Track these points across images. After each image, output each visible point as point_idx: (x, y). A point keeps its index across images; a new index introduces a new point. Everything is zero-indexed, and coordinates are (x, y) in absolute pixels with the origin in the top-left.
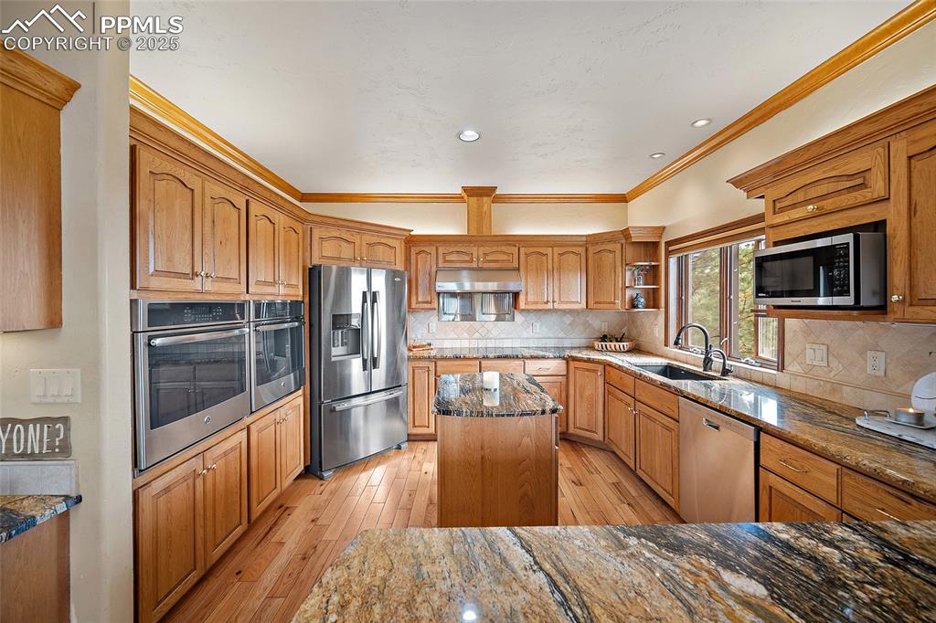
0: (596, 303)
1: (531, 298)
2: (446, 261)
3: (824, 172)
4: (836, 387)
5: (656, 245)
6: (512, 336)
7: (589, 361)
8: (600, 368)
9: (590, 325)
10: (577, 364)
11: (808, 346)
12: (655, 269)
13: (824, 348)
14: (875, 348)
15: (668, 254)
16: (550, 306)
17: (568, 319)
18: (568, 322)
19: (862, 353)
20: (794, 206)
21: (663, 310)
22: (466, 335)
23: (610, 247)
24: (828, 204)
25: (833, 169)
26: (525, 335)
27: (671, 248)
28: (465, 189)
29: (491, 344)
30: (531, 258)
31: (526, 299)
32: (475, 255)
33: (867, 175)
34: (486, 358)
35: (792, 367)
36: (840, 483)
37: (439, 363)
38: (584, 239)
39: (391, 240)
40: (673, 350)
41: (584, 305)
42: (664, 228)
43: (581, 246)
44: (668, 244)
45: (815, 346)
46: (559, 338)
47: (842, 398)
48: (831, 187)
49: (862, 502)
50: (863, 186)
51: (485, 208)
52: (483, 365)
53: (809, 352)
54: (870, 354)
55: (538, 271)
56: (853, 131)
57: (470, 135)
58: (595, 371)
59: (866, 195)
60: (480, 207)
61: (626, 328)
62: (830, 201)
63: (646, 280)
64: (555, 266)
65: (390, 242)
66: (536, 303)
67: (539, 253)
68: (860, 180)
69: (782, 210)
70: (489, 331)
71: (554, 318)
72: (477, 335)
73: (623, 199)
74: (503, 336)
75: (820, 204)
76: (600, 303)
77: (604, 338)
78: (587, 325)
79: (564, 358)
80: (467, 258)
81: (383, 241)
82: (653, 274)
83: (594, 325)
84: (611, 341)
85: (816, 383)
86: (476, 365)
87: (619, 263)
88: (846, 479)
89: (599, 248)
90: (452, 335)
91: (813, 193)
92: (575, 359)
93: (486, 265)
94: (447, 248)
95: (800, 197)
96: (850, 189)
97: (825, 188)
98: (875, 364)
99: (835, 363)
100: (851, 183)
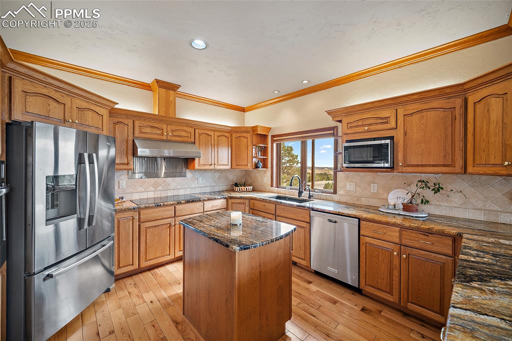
0: (237, 165)
1: (202, 162)
2: (141, 132)
3: (371, 115)
4: (358, 198)
5: (265, 136)
6: (185, 187)
7: (241, 198)
8: (247, 201)
9: (228, 178)
10: (233, 201)
11: (347, 183)
12: (266, 148)
13: (354, 183)
14: (374, 183)
15: (273, 141)
16: (212, 167)
17: (217, 175)
18: (217, 177)
19: (369, 185)
20: (357, 126)
21: (269, 169)
22: (152, 188)
23: (245, 135)
24: (373, 128)
25: (375, 114)
26: (193, 186)
27: (274, 139)
28: (157, 81)
29: (170, 193)
30: (203, 137)
31: (199, 162)
32: (165, 130)
33: (389, 119)
34: (179, 203)
35: (340, 191)
36: (401, 235)
37: (142, 212)
38: (230, 129)
39: (99, 108)
40: (275, 189)
41: (229, 167)
42: (271, 128)
43: (228, 132)
44: (273, 136)
45: (350, 183)
46: (212, 186)
47: (361, 202)
48: (374, 121)
49: (410, 240)
50: (386, 123)
51: (171, 98)
52: (177, 209)
53: (348, 185)
54: (372, 185)
55: (206, 145)
56: (385, 102)
57: (199, 43)
58: (244, 204)
59: (388, 126)
60: (168, 97)
61: (244, 179)
62: (373, 126)
63: (262, 154)
64: (216, 143)
65: (98, 109)
66: (205, 165)
67: (207, 134)
68: (386, 120)
69: (351, 127)
70: (169, 184)
71: (209, 174)
72: (160, 188)
73: (243, 110)
74: (179, 187)
75: (370, 127)
76: (239, 165)
77: (236, 185)
78: (227, 178)
79: (225, 198)
80: (159, 132)
81: (93, 107)
82: (264, 151)
83: (230, 178)
84: (241, 186)
85: (351, 197)
86: (172, 210)
87: (249, 143)
88: (403, 232)
89: (238, 135)
90: (141, 189)
91: (366, 122)
92: (231, 198)
93: (173, 138)
94: (143, 122)
95: (360, 123)
96: (381, 123)
97: (371, 121)
98: (374, 188)
99: (358, 189)
100: (382, 121)
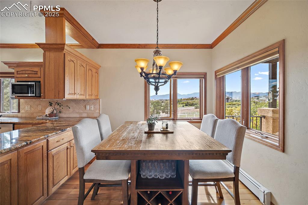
3: (29, 69)
4: (32, 114)
13: (30, 106)
14: (40, 105)
19: (37, 106)
20: (22, 74)
24: (30, 75)
25: (31, 69)
33: (37, 72)
35: (22, 111)
45: (28, 106)
47: (34, 116)
48: (31, 72)
53: (26, 107)
59: (37, 76)
69: (19, 74)
75: (28, 75)
85: (28, 114)
91: (27, 72)
95: (24, 72)
96: (35, 74)
97: (29, 72)
98: (40, 108)
99: (32, 109)
100: (34, 73)
